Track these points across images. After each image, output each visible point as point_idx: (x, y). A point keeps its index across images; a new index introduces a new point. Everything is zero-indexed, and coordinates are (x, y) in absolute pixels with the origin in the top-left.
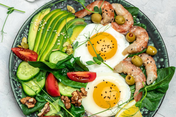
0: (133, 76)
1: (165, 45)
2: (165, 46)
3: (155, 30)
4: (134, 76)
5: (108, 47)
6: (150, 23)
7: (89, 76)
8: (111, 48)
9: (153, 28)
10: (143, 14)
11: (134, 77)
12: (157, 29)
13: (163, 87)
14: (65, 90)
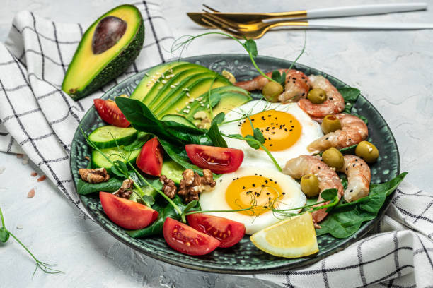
0: (317, 177)
1: (397, 149)
2: (398, 151)
3: (383, 126)
4: (321, 177)
5: (281, 128)
6: (376, 115)
7: (228, 157)
8: (286, 130)
9: (380, 123)
10: (365, 100)
11: (320, 179)
12: (387, 125)
13: (375, 198)
14: (173, 174)
